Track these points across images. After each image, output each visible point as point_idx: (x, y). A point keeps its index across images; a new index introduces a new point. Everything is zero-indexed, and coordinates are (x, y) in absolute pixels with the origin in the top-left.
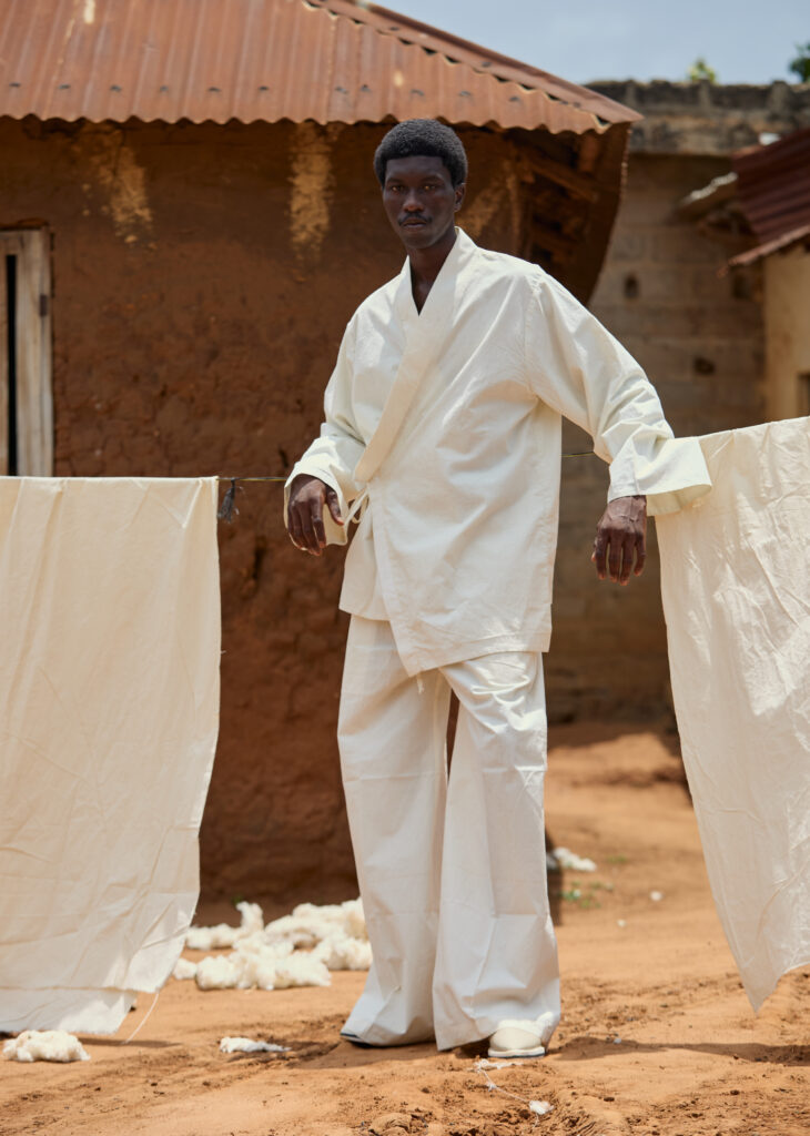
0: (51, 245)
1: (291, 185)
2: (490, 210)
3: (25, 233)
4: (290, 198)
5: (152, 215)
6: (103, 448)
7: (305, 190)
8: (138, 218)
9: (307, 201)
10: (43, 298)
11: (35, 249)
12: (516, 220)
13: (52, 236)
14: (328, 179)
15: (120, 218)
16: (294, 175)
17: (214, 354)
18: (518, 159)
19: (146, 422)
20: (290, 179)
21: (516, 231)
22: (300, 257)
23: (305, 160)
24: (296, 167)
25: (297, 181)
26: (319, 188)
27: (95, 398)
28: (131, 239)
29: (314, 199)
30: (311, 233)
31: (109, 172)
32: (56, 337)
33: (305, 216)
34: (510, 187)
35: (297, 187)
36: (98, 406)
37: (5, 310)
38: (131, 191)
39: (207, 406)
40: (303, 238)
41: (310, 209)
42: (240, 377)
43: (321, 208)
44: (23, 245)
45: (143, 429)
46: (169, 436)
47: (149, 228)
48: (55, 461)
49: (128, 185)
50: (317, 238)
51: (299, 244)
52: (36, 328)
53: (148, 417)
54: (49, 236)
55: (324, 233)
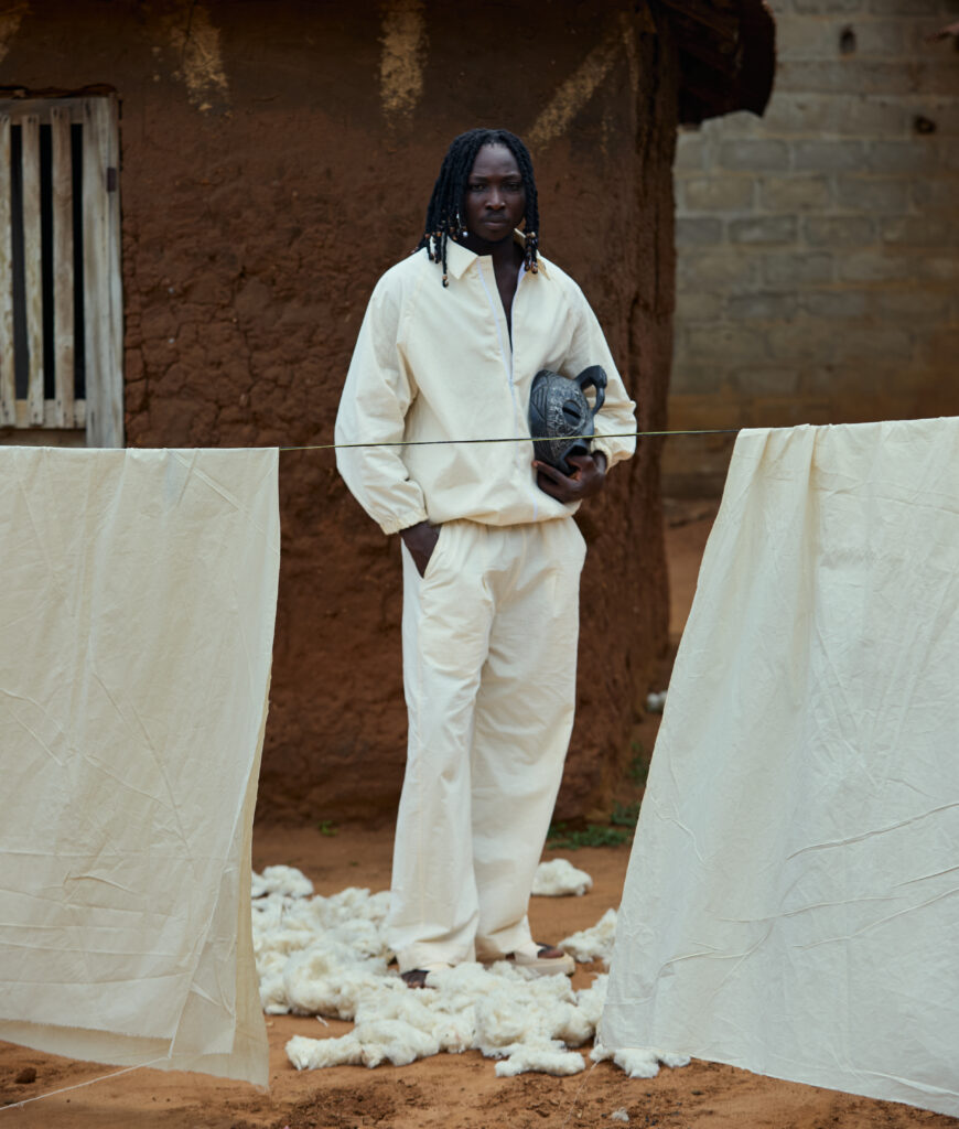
0: (119, 113)
1: (382, 46)
2: (604, 69)
3: (91, 100)
4: (381, 61)
5: (227, 81)
6: (176, 337)
7: (396, 52)
8: (213, 83)
9: (398, 64)
10: (110, 171)
11: (102, 118)
12: (635, 77)
13: (120, 103)
14: (422, 38)
15: (194, 84)
16: (385, 35)
17: (297, 233)
18: (638, 9)
19: (224, 307)
20: (379, 39)
21: (635, 88)
22: (390, 125)
23: (396, 18)
24: (386, 27)
25: (388, 42)
26: (412, 49)
27: (167, 281)
28: (205, 106)
29: (406, 61)
30: (403, 99)
31: (182, 34)
32: (125, 213)
33: (397, 80)
34: (626, 41)
35: (387, 47)
36: (171, 290)
37: (69, 184)
38: (205, 54)
39: (289, 289)
40: (394, 104)
41: (402, 72)
42: (325, 258)
43: (413, 71)
44: (89, 114)
45: (220, 315)
46: (248, 322)
47: (225, 94)
48: (125, 349)
49: (202, 47)
50: (410, 104)
51: (390, 111)
52: (103, 204)
53: (226, 302)
54: (117, 104)
55: (417, 98)
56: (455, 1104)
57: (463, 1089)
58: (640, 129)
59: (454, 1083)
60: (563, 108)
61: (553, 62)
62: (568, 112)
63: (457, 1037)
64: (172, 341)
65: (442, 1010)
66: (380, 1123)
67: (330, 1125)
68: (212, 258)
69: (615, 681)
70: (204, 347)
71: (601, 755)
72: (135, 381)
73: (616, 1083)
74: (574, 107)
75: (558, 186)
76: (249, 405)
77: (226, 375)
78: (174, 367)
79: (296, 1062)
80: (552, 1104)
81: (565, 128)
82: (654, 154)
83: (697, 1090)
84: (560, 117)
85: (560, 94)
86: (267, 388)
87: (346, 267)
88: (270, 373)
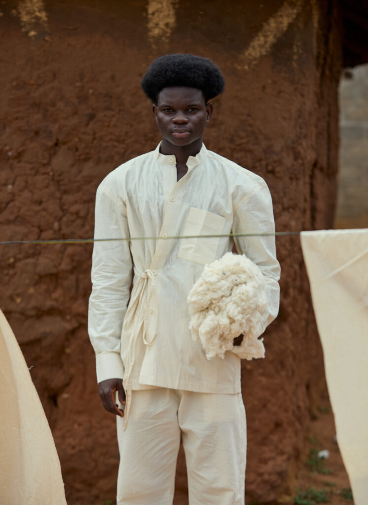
2: (295, 11)
4: (148, 4)
5: (47, 16)
6: (13, 184)
8: (37, 18)
9: (159, 6)
12: (316, 18)
15: (25, 18)
17: (92, 117)
19: (44, 165)
21: (316, 25)
22: (154, 47)
27: (7, 148)
28: (32, 33)
29: (165, 4)
30: (162, 29)
33: (158, 17)
36: (10, 154)
39: (87, 154)
40: (156, 32)
41: (161, 12)
42: (111, 133)
43: (169, 10)
45: (42, 170)
46: (60, 175)
50: (167, 33)
51: (153, 37)
53: (45, 161)
55: (172, 29)
58: (319, 53)
60: (268, 36)
61: (262, 6)
62: (271, 39)
68: (37, 133)
69: (299, 407)
70: (31, 191)
71: (289, 459)
74: (275, 36)
75: (264, 88)
76: (60, 229)
77: (45, 210)
78: (11, 204)
81: (269, 49)
82: (327, 72)
84: (266, 42)
85: (266, 27)
86: (72, 218)
87: (124, 140)
88: (74, 209)
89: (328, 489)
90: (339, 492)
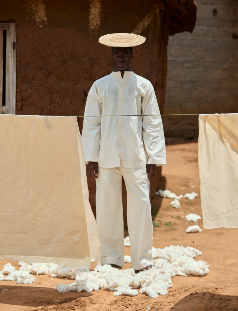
0: (17, 28)
1: (90, 11)
2: (150, 20)
3: (9, 23)
4: (89, 15)
5: (47, 19)
6: (31, 89)
7: (94, 13)
8: (43, 20)
9: (94, 16)
10: (14, 43)
11: (12, 29)
12: (159, 22)
13: (17, 25)
14: (101, 10)
15: (38, 20)
16: (91, 8)
17: (65, 62)
18: (160, 3)
19: (44, 82)
20: (89, 9)
21: (159, 25)
22: (91, 33)
23: (94, 3)
24: (91, 6)
25: (91, 10)
26: (98, 12)
27: (29, 74)
28: (41, 26)
29: (96, 16)
30: (95, 26)
31: (35, 6)
32: (18, 55)
33: (93, 21)
34: (157, 12)
35: (91, 12)
36: (30, 77)
37: (3, 46)
38: (41, 12)
39: (62, 77)
40: (93, 27)
41: (95, 19)
42: (72, 69)
43: (98, 18)
44: (8, 27)
45: (43, 84)
46: (51, 86)
47: (46, 23)
48: (17, 92)
49: (40, 10)
50: (97, 28)
51: (91, 29)
52: (12, 52)
53: (45, 80)
54: (16, 25)
55: (99, 26)
56: (103, 303)
57: (105, 299)
58: (159, 36)
59: (103, 298)
60: (139, 30)
61: (137, 17)
63: (103, 285)
64: (29, 90)
65: (99, 277)
66: (82, 308)
67: (68, 308)
70: (38, 93)
72: (19, 101)
73: (147, 299)
74: (142, 30)
75: (137, 52)
76: (50, 109)
77: (44, 101)
78: (30, 98)
79: (59, 291)
80: (129, 304)
82: (163, 43)
83: (169, 302)
85: (138, 26)
86: (55, 104)
88: (56, 100)
89: (159, 222)
90: (164, 223)
